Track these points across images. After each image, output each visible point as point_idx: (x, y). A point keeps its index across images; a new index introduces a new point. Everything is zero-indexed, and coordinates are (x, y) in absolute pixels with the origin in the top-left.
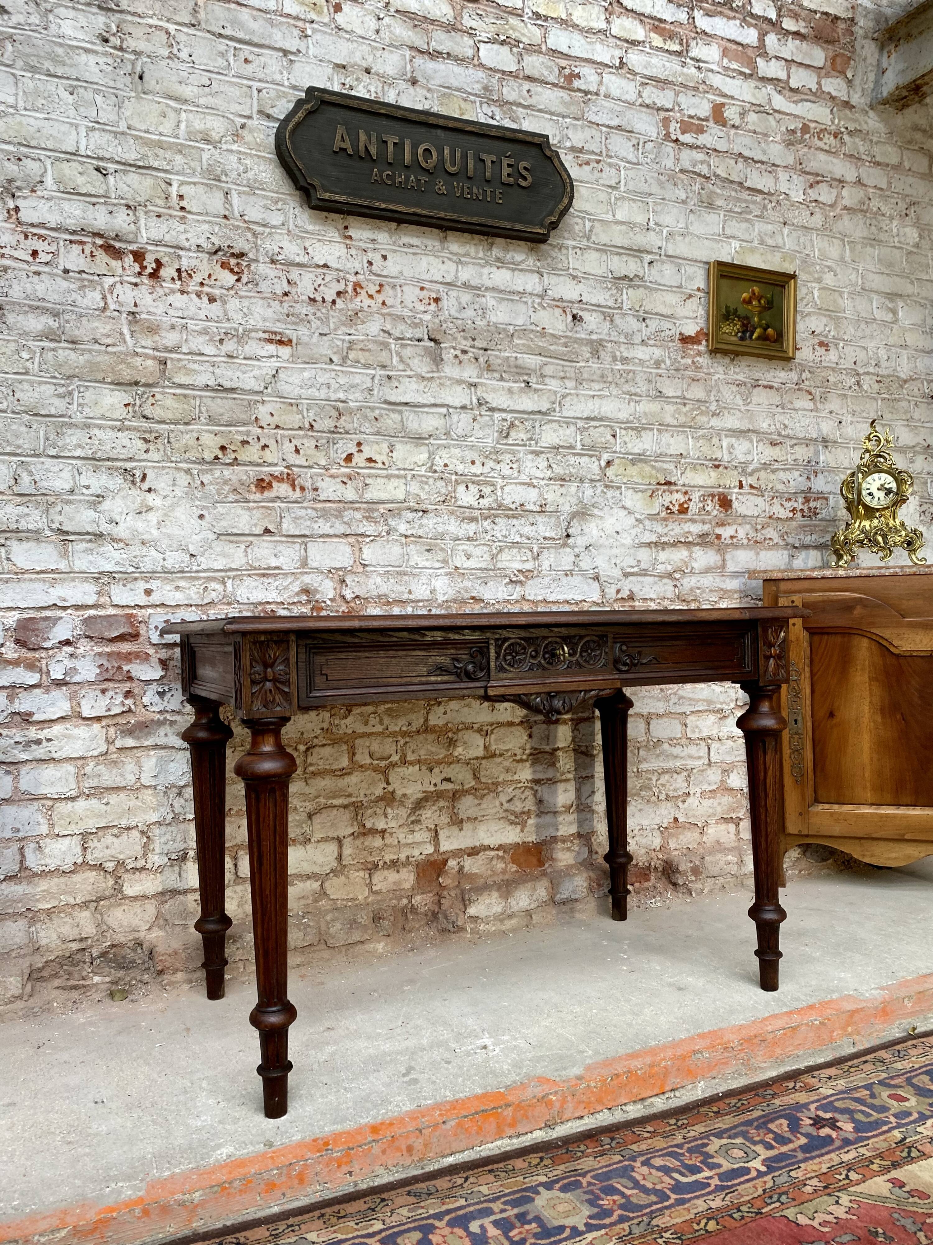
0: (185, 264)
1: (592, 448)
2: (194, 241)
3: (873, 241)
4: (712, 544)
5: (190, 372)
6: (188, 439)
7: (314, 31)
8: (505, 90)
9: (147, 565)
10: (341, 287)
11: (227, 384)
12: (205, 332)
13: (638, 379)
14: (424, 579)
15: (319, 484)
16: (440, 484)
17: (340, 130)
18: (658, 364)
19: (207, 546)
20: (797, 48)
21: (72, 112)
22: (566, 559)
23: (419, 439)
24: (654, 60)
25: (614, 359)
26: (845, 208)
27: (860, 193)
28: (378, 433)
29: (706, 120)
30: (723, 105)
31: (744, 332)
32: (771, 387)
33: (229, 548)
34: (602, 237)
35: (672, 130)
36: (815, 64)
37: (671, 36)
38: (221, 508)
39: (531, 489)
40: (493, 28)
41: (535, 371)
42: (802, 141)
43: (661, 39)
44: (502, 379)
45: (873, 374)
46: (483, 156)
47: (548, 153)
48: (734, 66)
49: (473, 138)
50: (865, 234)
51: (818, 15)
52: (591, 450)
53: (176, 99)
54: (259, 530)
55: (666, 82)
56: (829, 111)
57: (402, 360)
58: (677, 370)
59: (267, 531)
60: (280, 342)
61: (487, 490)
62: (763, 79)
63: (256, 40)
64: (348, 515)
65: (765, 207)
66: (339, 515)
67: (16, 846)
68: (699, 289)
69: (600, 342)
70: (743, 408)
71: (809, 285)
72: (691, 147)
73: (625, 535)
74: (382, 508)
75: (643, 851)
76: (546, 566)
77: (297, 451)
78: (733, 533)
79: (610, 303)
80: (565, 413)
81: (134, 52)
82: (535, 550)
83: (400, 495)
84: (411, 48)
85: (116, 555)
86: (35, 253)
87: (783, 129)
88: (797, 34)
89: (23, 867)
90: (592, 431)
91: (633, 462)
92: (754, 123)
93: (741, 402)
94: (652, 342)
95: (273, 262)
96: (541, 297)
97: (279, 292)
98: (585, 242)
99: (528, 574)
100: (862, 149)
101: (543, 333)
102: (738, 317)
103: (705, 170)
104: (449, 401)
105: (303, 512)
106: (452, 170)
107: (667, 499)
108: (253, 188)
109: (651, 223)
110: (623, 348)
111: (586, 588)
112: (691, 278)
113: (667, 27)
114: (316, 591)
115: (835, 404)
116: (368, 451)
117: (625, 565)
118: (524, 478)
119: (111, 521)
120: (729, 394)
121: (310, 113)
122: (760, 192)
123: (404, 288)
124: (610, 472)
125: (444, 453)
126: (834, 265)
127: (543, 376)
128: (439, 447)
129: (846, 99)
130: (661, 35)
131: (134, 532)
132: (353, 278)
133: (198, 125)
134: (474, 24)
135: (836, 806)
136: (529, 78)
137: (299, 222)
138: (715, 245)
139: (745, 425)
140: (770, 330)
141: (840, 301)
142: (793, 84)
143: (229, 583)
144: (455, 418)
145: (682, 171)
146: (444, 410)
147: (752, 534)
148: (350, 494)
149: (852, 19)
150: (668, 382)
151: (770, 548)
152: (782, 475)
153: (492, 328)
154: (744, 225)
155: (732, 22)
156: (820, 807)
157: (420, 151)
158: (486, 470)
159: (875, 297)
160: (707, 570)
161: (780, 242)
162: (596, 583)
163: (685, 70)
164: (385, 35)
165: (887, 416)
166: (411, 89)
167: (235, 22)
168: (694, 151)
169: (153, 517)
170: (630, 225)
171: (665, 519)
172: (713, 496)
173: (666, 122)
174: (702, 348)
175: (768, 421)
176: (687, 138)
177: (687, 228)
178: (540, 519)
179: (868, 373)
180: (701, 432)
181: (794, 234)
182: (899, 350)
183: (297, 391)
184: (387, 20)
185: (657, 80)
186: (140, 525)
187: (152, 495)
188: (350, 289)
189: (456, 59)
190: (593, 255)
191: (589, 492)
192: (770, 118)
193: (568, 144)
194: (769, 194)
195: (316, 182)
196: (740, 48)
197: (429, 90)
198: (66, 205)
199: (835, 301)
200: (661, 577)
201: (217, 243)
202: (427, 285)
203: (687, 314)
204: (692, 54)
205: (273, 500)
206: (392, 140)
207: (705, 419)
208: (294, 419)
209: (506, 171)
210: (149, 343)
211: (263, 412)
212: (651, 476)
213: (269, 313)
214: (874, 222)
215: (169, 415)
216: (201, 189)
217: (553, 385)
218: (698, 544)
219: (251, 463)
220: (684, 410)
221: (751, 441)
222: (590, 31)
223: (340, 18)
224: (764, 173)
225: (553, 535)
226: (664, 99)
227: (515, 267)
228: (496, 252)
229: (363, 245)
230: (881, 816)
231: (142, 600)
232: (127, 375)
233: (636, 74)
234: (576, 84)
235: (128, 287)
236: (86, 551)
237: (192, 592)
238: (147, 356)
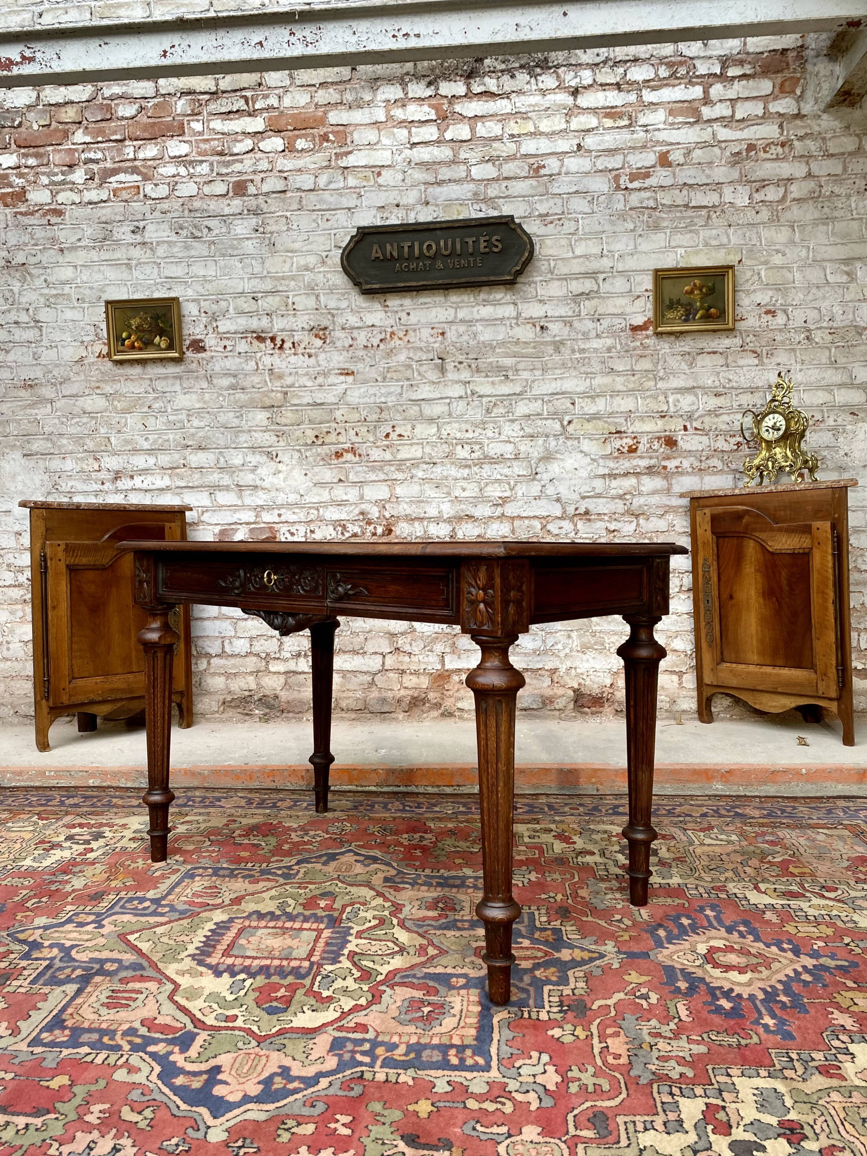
0: (296, 339)
1: (555, 413)
2: (300, 326)
3: (826, 220)
4: (659, 473)
5: (299, 397)
6: (298, 433)
7: (365, 192)
8: (489, 191)
9: (279, 502)
10: (383, 336)
11: (319, 401)
12: (307, 374)
13: (593, 362)
14: (434, 505)
15: (370, 452)
16: (445, 446)
17: (375, 247)
18: (609, 350)
19: (309, 490)
20: (744, 87)
21: (241, 272)
22: (535, 489)
23: (431, 420)
24: (607, 138)
25: (573, 351)
26: (794, 200)
27: (812, 184)
28: (405, 419)
29: (653, 166)
30: (668, 152)
31: (687, 316)
32: (715, 353)
33: (321, 491)
34: (563, 269)
35: (622, 182)
36: (763, 93)
37: (620, 116)
38: (316, 469)
39: (508, 444)
40: (480, 154)
41: (511, 368)
42: (748, 157)
43: (611, 121)
44: (487, 376)
45: (826, 328)
46: (467, 240)
47: (513, 226)
48: (680, 119)
49: (461, 230)
50: (816, 216)
51: (766, 54)
52: (555, 415)
53: (291, 251)
54: (336, 480)
55: (615, 150)
56: (776, 127)
57: (420, 374)
58: (627, 351)
59: (340, 480)
60: (347, 374)
61: (476, 447)
62: (708, 121)
63: (332, 207)
64: (386, 468)
65: (709, 217)
66: (381, 469)
67: (220, 641)
68: (647, 290)
69: (562, 342)
70: (688, 371)
71: (755, 268)
72: (640, 190)
73: (582, 471)
74: (408, 464)
75: (596, 686)
76: (520, 493)
77: (357, 434)
78: (678, 464)
79: (570, 313)
80: (533, 393)
81: (271, 233)
82: (512, 483)
83: (419, 454)
84: (425, 183)
85: (264, 497)
86: (225, 347)
87: (728, 154)
88: (744, 76)
89: (223, 652)
90: (555, 402)
91: (588, 421)
92: (698, 157)
93: (686, 367)
94: (604, 335)
95: (343, 329)
96: (517, 318)
97: (347, 345)
98: (549, 276)
99: (505, 500)
100: (813, 148)
101: (517, 342)
102: (682, 305)
103: (651, 203)
104: (451, 394)
105: (360, 469)
106: (446, 253)
107: (617, 444)
108: (331, 290)
109: (605, 252)
110: (580, 343)
111: (550, 507)
112: (639, 284)
113: (619, 110)
114: (368, 513)
115: (782, 357)
116: (398, 431)
117: (582, 491)
118: (503, 438)
119: (261, 479)
120: (674, 363)
121: (357, 242)
122: (705, 207)
123: (422, 330)
124: (570, 429)
125: (448, 427)
126: (782, 248)
127: (517, 370)
128: (444, 423)
129: (796, 112)
130: (611, 118)
131: (272, 484)
132: (389, 330)
133: (302, 262)
134: (467, 156)
135: (734, 665)
136: (506, 178)
137: (358, 303)
138: (661, 256)
139: (691, 383)
140: (712, 310)
141: (790, 276)
142: (738, 116)
143: (321, 510)
144: (455, 404)
145: (631, 209)
146: (448, 401)
147: (696, 464)
148: (388, 456)
149: (802, 46)
150: (618, 361)
151: (714, 473)
152: (726, 418)
153: (481, 345)
154: (688, 236)
155: (676, 88)
156: (725, 665)
157: (425, 247)
158: (476, 434)
159: (828, 265)
160: (654, 492)
161: (725, 240)
162: (559, 504)
163: (635, 136)
164: (408, 181)
165: (841, 360)
166: (425, 209)
167: (322, 201)
168: (642, 192)
169: (281, 476)
170: (587, 257)
171: (616, 458)
172: (659, 438)
173: (617, 178)
174: (650, 332)
175: (712, 379)
176: (636, 184)
177: (636, 248)
178: (515, 463)
179: (820, 328)
180: (649, 393)
181: (739, 232)
182: (857, 304)
183: (357, 400)
184: (410, 171)
185: (609, 151)
186: (275, 481)
187: (281, 465)
188: (388, 336)
189: (455, 181)
190: (557, 283)
191: (553, 443)
192: (716, 149)
193: (537, 213)
194: (714, 206)
195: (361, 280)
196: (686, 104)
197: (437, 205)
198: (239, 320)
199: (783, 276)
200: (613, 498)
201: (312, 323)
202: (437, 326)
203: (635, 310)
204: (639, 123)
205: (344, 463)
206: (406, 245)
207: (652, 383)
208: (356, 416)
209: (483, 245)
210: (279, 384)
211: (338, 414)
212: (603, 429)
213: (341, 358)
214: (827, 204)
215: (288, 422)
216: (303, 297)
217: (525, 375)
218: (646, 474)
219: (332, 444)
220: (632, 379)
221: (696, 396)
222: (553, 133)
223: (380, 180)
224: (708, 192)
225: (525, 473)
226: (615, 162)
227: (496, 303)
228: (483, 296)
229: (395, 309)
230: (762, 673)
231: (277, 519)
232: (268, 402)
233: (591, 151)
234: (543, 172)
235: (268, 356)
236: (250, 495)
237: (301, 515)
238: (277, 391)
